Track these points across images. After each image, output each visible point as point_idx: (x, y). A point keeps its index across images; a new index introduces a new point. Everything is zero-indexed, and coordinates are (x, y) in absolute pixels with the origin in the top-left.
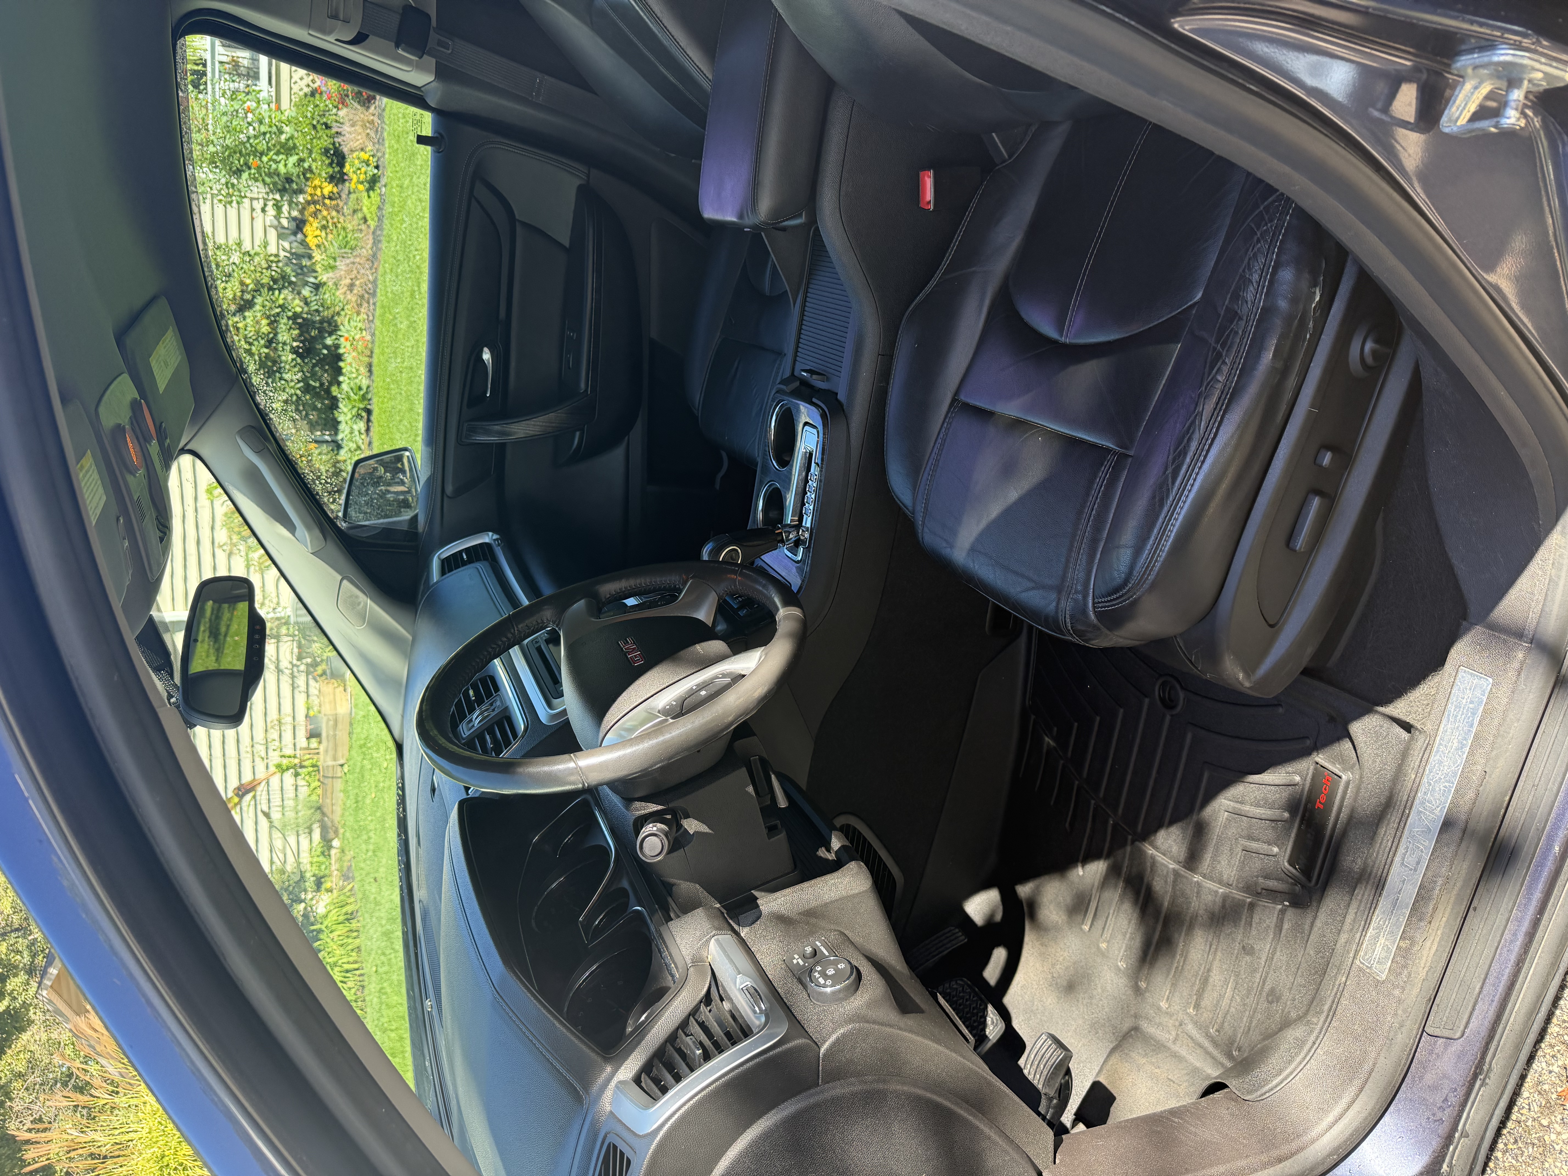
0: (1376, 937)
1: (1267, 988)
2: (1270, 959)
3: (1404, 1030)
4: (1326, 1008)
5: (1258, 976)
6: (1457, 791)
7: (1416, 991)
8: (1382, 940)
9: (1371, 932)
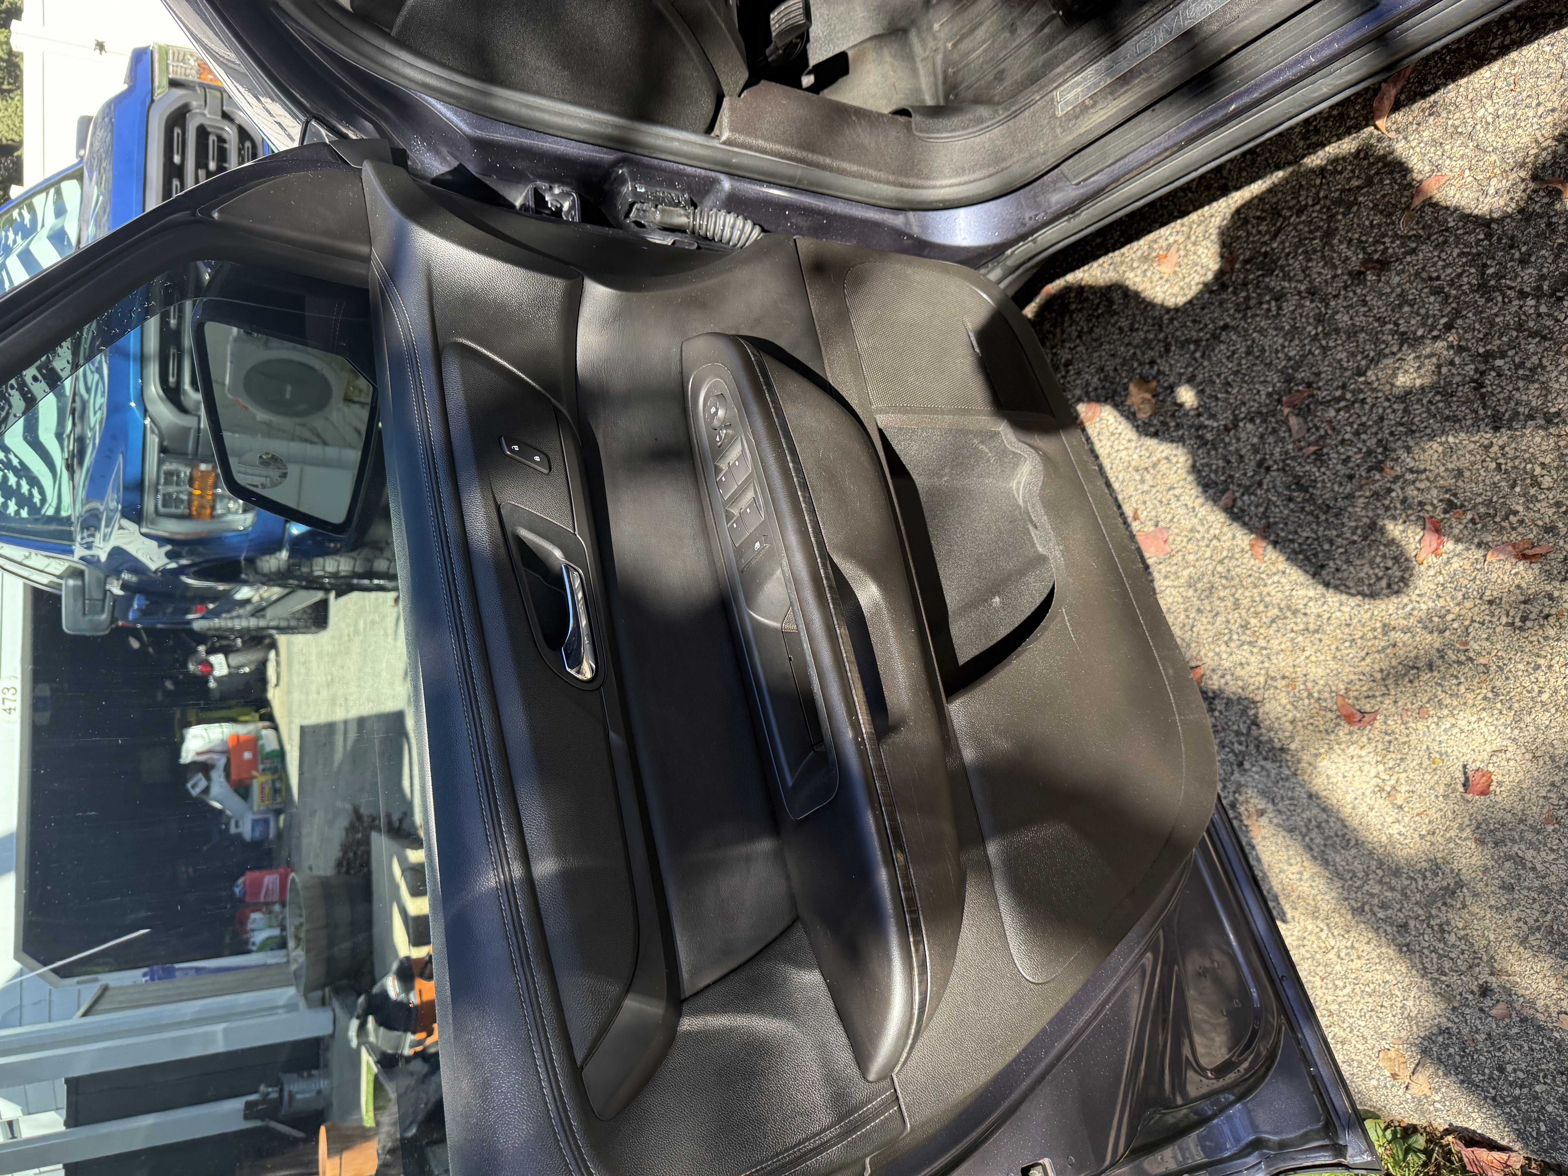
0: (1078, 84)
1: (1002, 66)
2: (1020, 46)
3: (1044, 157)
4: (1013, 109)
5: (1004, 53)
6: (1211, 16)
7: (1070, 138)
8: (1079, 89)
9: (1078, 78)
